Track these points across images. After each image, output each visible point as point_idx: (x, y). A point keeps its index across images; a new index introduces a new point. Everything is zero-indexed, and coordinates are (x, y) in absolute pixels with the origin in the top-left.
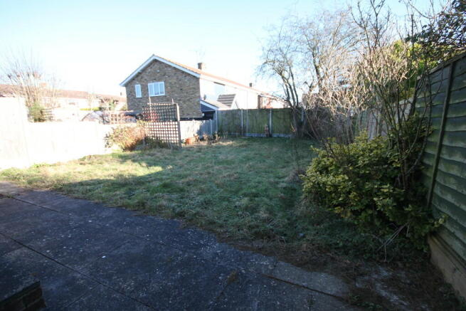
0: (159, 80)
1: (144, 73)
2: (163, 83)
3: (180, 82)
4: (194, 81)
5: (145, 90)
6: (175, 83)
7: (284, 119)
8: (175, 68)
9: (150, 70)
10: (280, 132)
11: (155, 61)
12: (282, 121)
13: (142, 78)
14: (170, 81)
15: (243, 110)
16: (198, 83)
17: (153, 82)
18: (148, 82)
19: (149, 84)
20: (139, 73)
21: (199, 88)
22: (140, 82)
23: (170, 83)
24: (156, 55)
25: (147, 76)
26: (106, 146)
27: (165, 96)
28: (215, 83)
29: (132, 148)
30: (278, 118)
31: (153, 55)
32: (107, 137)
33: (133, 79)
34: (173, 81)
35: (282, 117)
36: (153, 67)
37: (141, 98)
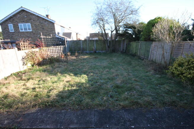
0: (27, 22)
1: (14, 17)
2: (30, 24)
3: (42, 24)
4: (51, 24)
5: (16, 27)
6: (38, 25)
7: (101, 44)
8: (38, 16)
9: (19, 16)
10: (100, 50)
11: (23, 11)
12: (100, 45)
13: (13, 20)
14: (35, 23)
15: (82, 40)
16: (54, 26)
17: (22, 23)
18: (18, 23)
19: (19, 24)
20: (11, 17)
21: (54, 28)
22: (12, 22)
23: (35, 25)
24: (23, 7)
25: (17, 19)
26: (23, 65)
27: (32, 32)
28: (61, 26)
29: (40, 64)
30: (98, 44)
31: (22, 7)
32: (23, 59)
33: (6, 21)
34: (37, 23)
35: (100, 44)
36: (22, 14)
37: (14, 32)
